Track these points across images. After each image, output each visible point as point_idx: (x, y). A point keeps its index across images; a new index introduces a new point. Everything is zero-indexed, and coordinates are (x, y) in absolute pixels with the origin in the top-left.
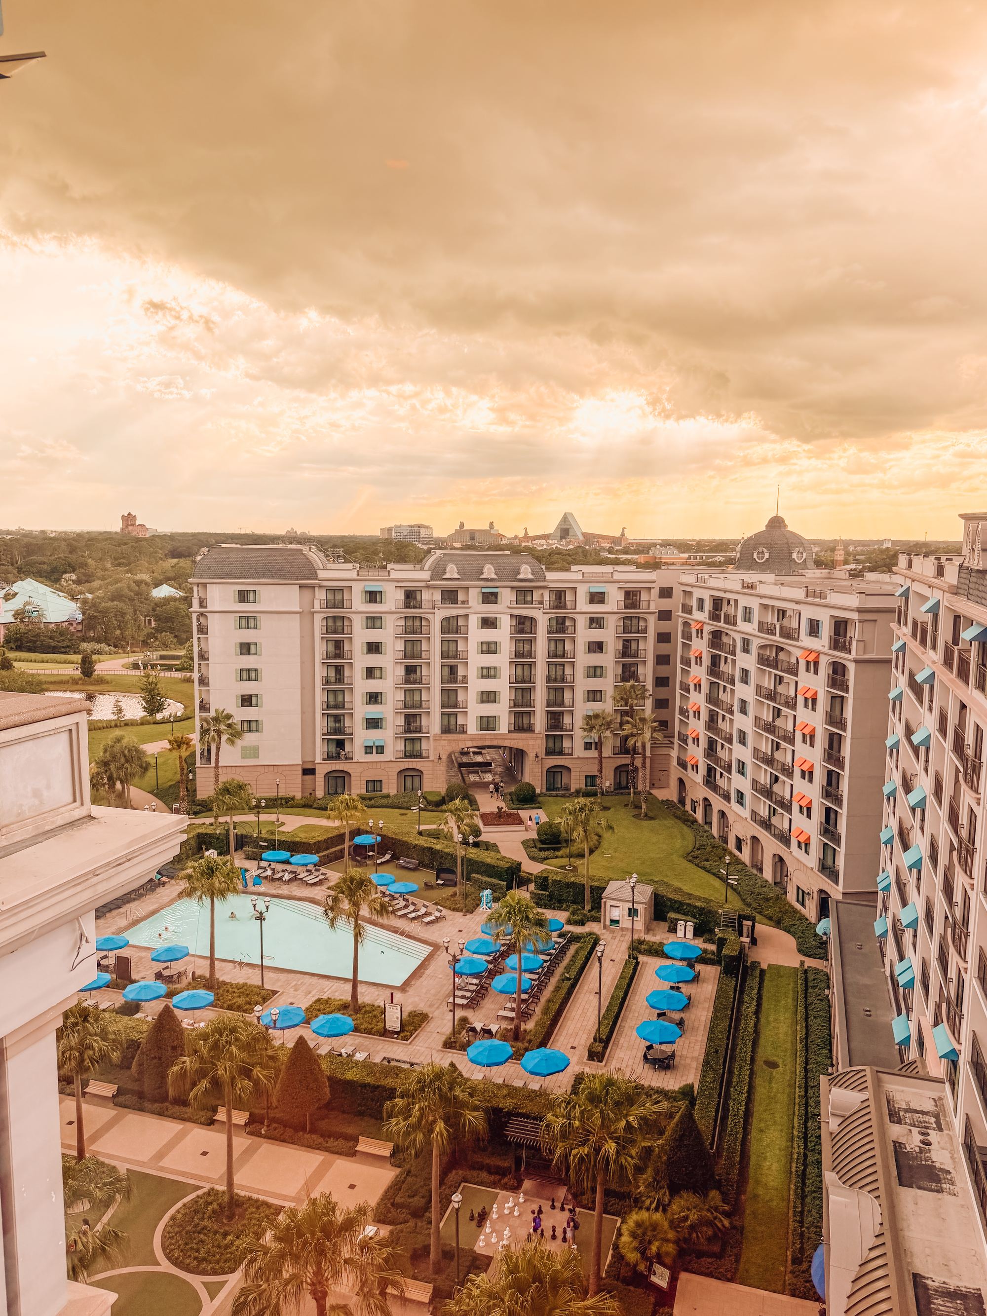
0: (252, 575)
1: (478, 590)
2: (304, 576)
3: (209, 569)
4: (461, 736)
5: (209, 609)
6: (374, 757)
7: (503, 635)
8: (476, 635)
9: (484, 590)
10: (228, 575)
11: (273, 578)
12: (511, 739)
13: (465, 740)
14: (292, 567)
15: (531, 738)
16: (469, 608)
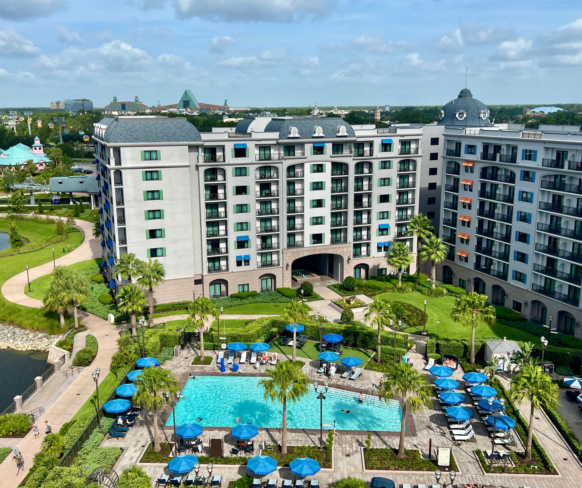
0: (154, 139)
1: (312, 145)
2: (192, 138)
3: (121, 135)
4: (301, 249)
5: (123, 165)
6: (243, 268)
7: (326, 177)
8: (310, 177)
9: (316, 145)
10: (136, 140)
11: (169, 141)
12: (332, 248)
13: (303, 251)
14: (182, 132)
15: (345, 247)
16: (306, 158)
